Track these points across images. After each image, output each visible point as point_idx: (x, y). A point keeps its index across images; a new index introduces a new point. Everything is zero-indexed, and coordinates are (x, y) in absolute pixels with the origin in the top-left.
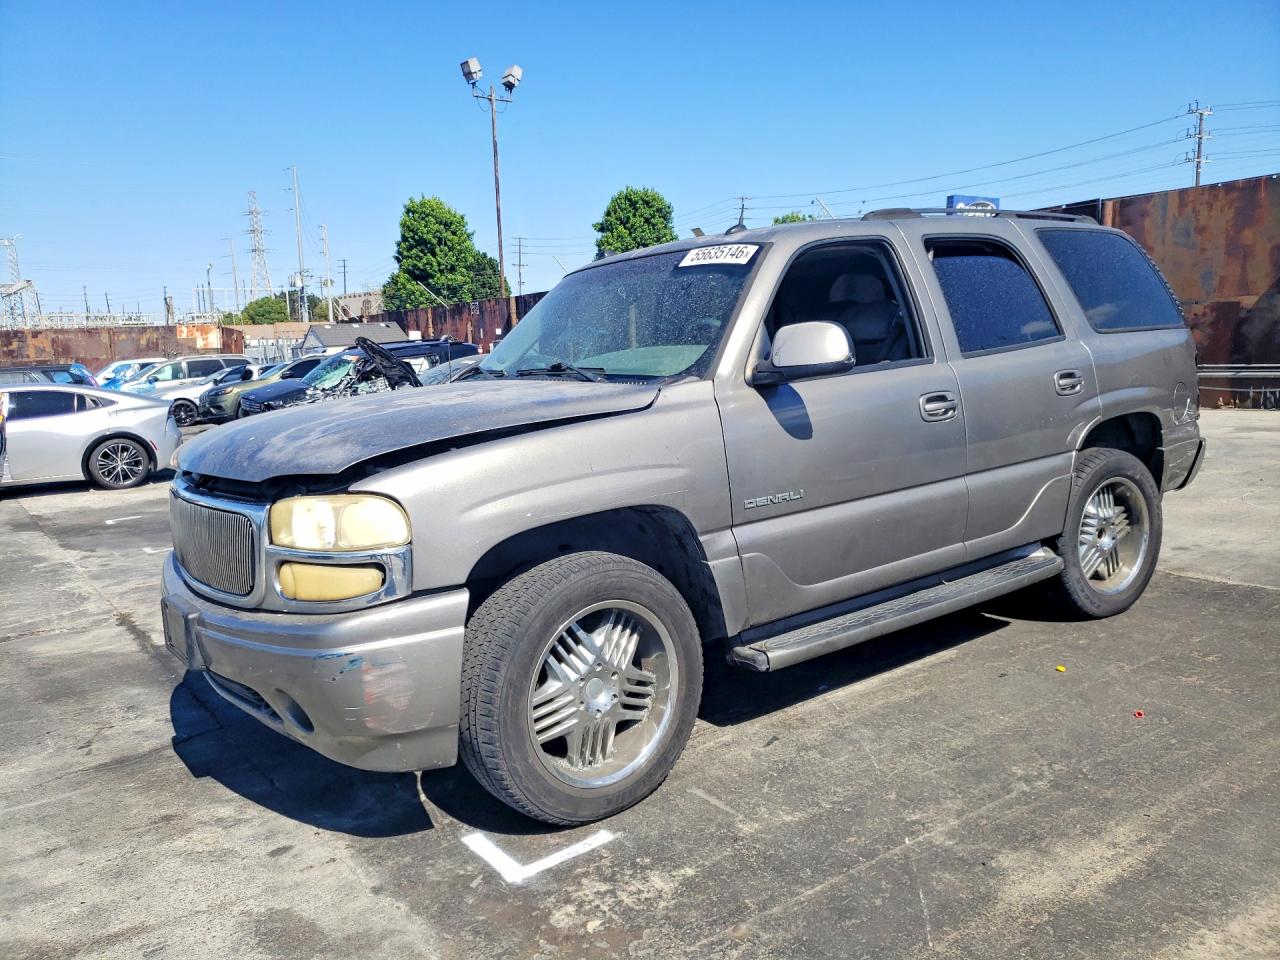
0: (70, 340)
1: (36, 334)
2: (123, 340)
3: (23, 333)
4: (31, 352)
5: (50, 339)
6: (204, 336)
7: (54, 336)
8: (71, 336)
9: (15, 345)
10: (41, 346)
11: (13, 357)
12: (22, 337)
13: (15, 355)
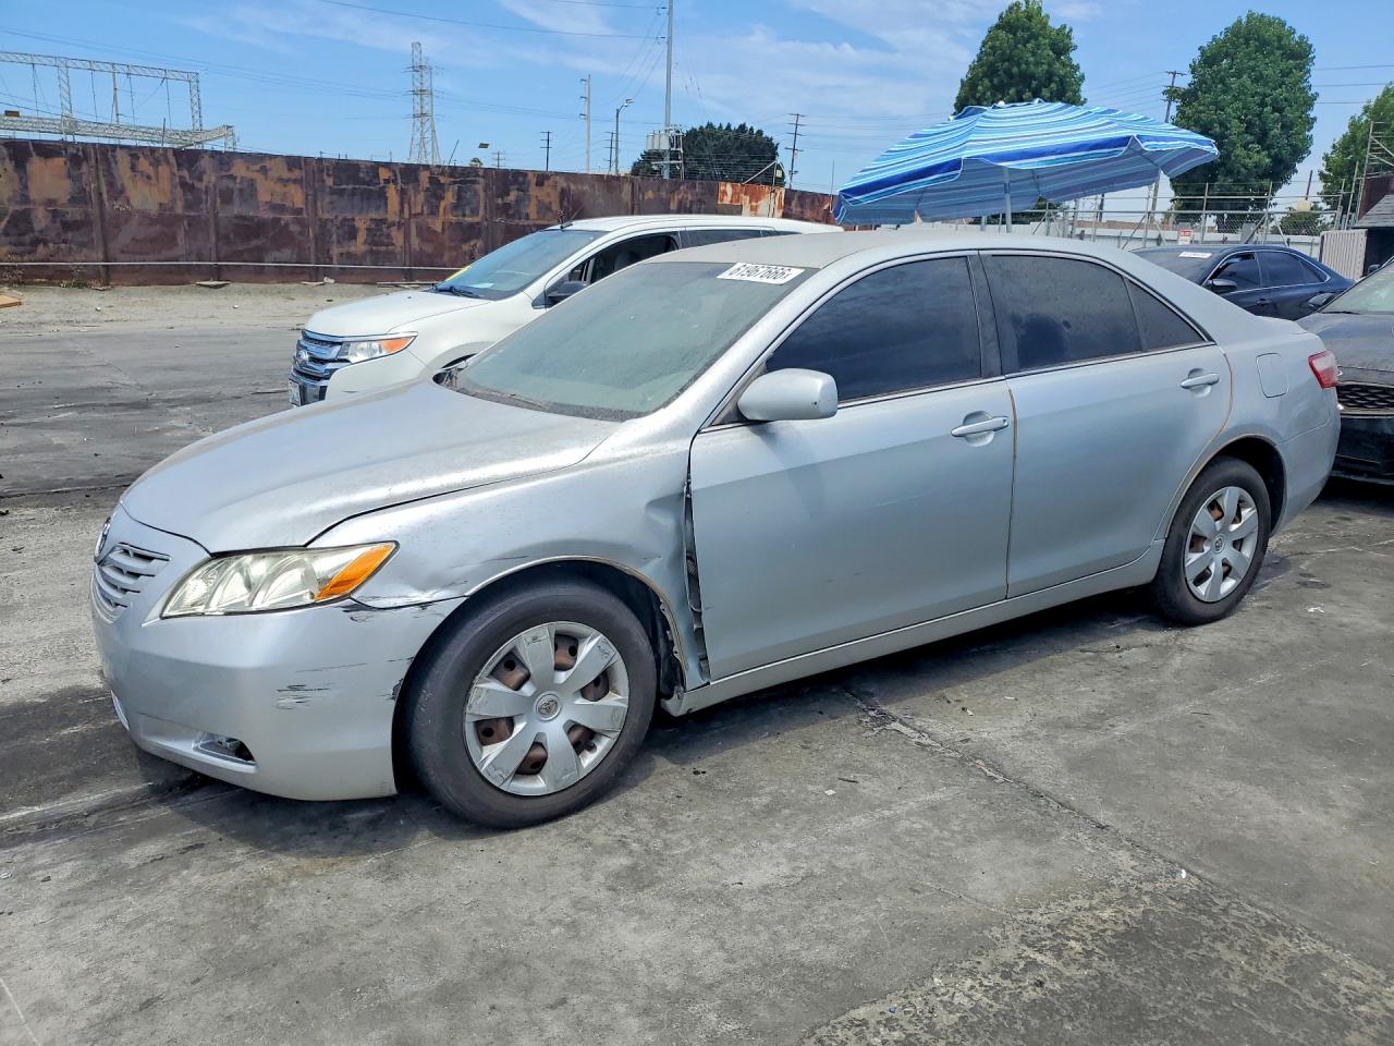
0: (584, 193)
1: (542, 178)
2: (649, 199)
3: (523, 174)
4: (532, 210)
5: (559, 189)
6: (754, 204)
7: (565, 185)
8: (586, 187)
9: (512, 197)
10: (547, 200)
11: (508, 216)
12: (524, 183)
13: (511, 212)
